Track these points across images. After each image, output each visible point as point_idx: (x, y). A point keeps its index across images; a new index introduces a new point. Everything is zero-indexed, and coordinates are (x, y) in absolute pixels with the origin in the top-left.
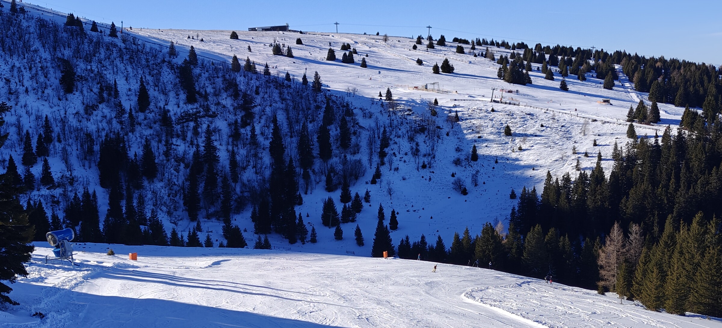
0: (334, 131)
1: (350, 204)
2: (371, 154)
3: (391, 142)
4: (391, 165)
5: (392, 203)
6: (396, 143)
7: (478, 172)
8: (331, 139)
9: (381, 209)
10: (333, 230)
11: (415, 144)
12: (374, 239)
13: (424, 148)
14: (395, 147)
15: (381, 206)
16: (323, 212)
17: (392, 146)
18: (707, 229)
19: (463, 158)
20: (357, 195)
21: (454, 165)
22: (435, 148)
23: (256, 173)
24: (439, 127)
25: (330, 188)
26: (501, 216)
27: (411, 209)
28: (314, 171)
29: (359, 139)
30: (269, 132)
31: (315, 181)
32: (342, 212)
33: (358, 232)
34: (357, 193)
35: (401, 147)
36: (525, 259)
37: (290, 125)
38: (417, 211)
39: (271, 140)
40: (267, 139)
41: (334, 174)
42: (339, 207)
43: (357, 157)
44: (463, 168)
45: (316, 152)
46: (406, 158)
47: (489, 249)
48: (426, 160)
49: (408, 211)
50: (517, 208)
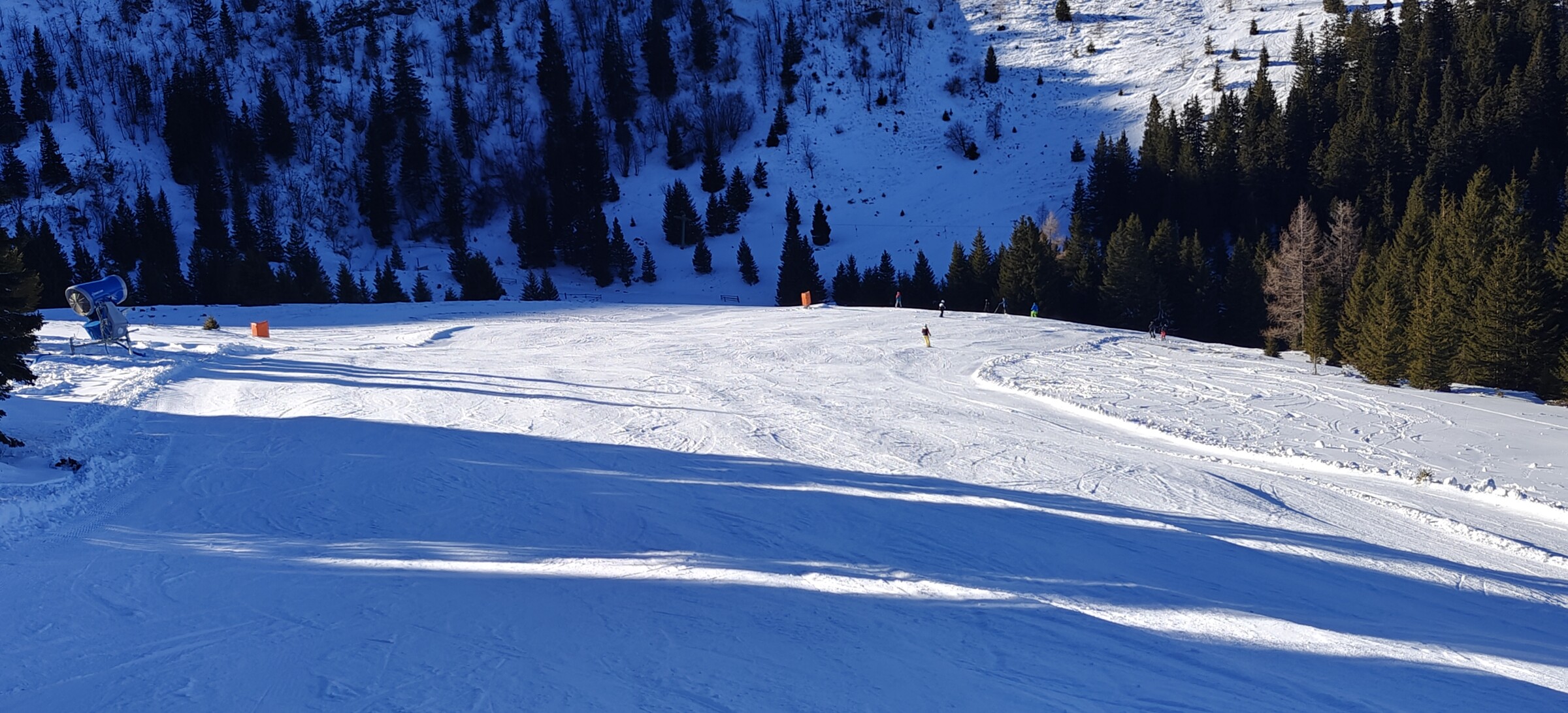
0: (678, 31)
1: (723, 193)
2: (763, 80)
3: (807, 50)
4: (808, 101)
5: (814, 187)
6: (817, 51)
7: (999, 106)
8: (674, 49)
9: (792, 202)
10: (690, 252)
11: (859, 50)
12: (779, 267)
13: (879, 60)
14: (817, 60)
15: (791, 194)
16: (665, 214)
17: (810, 59)
18: (1498, 203)
19: (966, 76)
20: (738, 174)
21: (949, 93)
22: (905, 59)
23: (513, 134)
24: (910, 10)
25: (677, 161)
26: (1053, 200)
27: (858, 198)
28: (639, 124)
29: (735, 46)
30: (535, 40)
31: (644, 146)
32: (708, 212)
33: (745, 255)
34: (737, 169)
35: (830, 60)
36: (1108, 289)
37: (580, 22)
38: (870, 201)
39: (539, 59)
40: (531, 56)
41: (685, 129)
42: (700, 202)
43: (733, 88)
44: (968, 100)
45: (640, 81)
46: (841, 84)
47: (1028, 273)
48: (885, 86)
49: (850, 202)
50: (1086, 182)
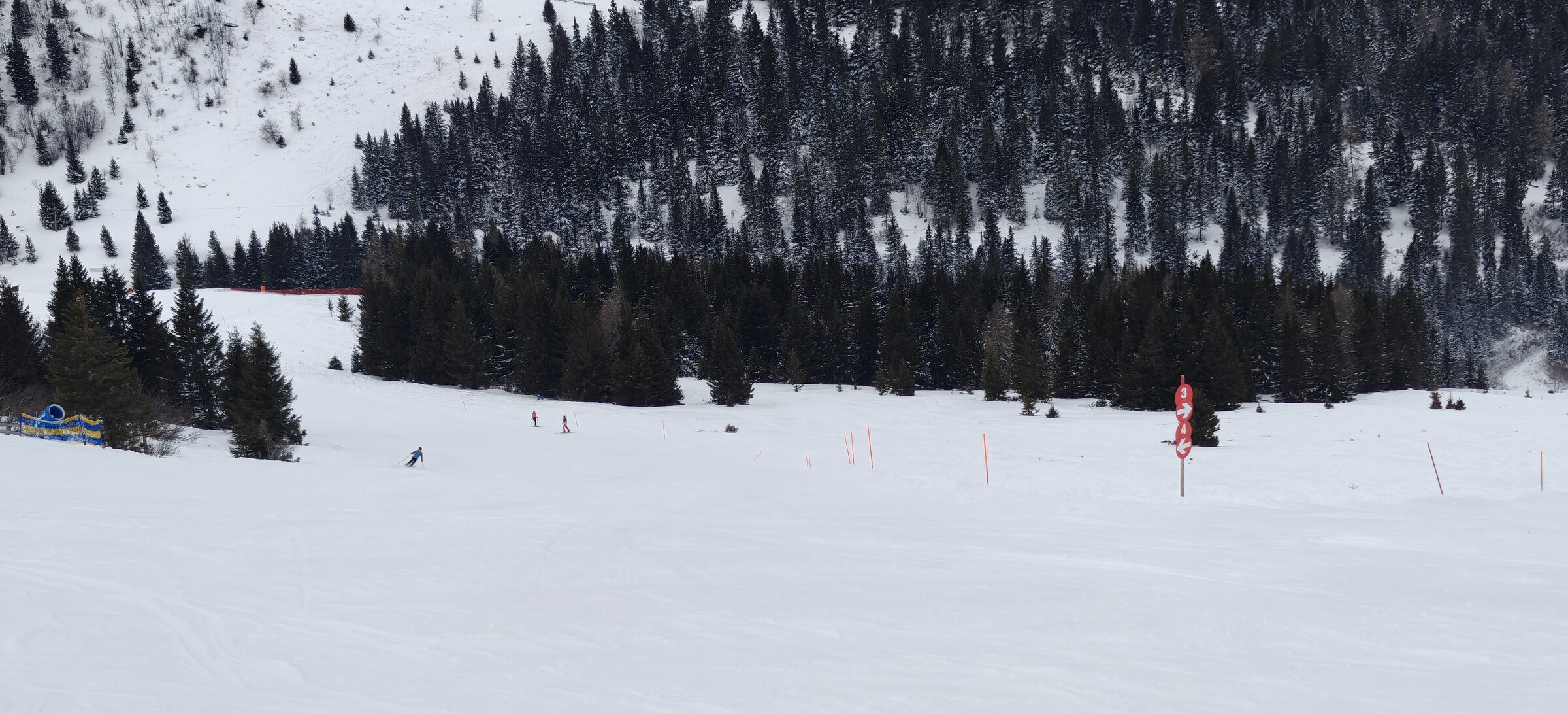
0: (36, 50)
1: (84, 187)
2: (110, 89)
3: (145, 62)
4: (149, 105)
5: (158, 176)
6: (154, 63)
7: (300, 104)
8: (33, 66)
9: (140, 191)
10: (63, 235)
11: (188, 60)
12: (132, 246)
13: (205, 68)
14: (154, 70)
15: (140, 184)
16: (40, 208)
17: (148, 69)
19: (274, 80)
21: (262, 94)
22: (226, 66)
24: (229, 25)
25: (45, 160)
27: (193, 183)
28: (10, 130)
29: (86, 61)
31: (16, 148)
32: (74, 203)
35: (165, 69)
38: (203, 186)
41: (49, 132)
42: (67, 195)
43: (86, 97)
44: (277, 100)
45: (8, 93)
46: (175, 90)
48: (210, 91)
49: (187, 187)
50: (360, 169)
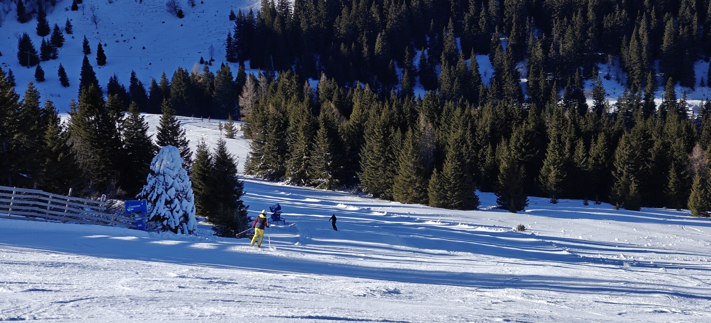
1: (48, 38)
9: (86, 43)
12: (80, 79)
15: (85, 38)
16: (18, 50)
20: (57, 28)
25: (23, 18)
32: (42, 49)
33: (62, 72)
34: (56, 25)
47: (181, 91)
